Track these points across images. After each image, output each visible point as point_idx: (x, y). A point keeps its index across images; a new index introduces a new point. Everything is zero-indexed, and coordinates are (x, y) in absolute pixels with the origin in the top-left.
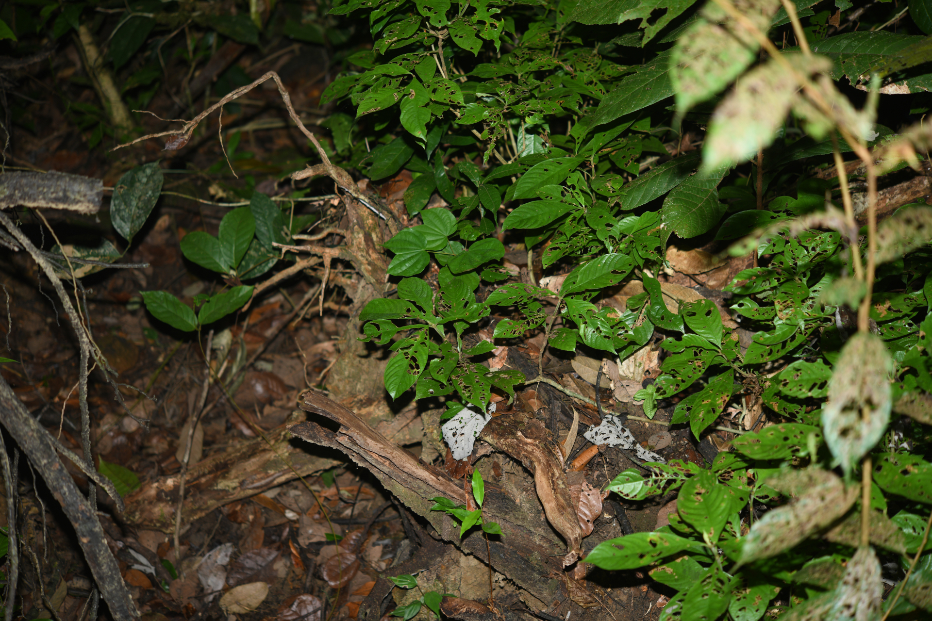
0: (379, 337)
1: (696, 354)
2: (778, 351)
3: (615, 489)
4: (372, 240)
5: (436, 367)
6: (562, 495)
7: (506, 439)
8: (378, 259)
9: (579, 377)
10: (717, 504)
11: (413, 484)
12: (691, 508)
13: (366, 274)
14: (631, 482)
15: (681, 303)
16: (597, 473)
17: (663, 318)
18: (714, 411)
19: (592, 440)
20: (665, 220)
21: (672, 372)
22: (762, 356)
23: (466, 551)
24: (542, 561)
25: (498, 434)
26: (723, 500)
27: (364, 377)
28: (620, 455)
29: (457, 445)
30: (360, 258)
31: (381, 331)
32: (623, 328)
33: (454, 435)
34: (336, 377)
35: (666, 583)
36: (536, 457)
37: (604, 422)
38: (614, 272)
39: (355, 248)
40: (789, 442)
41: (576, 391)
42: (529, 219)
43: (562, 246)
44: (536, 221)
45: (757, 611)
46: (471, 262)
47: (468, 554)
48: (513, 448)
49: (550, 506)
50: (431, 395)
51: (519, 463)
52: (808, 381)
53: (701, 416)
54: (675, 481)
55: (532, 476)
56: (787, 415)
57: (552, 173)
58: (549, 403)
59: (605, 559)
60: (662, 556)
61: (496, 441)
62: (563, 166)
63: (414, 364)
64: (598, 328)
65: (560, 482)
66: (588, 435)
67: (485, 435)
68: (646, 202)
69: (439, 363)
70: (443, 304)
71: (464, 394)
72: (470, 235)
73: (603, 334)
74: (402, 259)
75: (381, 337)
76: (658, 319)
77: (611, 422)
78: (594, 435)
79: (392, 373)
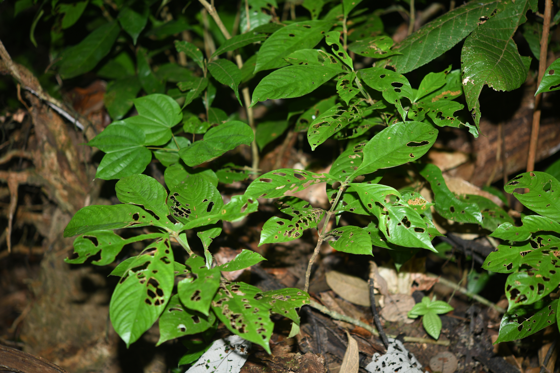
0: (98, 256)
4: (66, 160)
5: (188, 290)
8: (75, 182)
9: (336, 296)
13: (62, 201)
17: (452, 209)
20: (469, 75)
21: (527, 270)
27: (65, 322)
30: (54, 182)
31: (99, 247)
34: (32, 326)
37: (391, 348)
38: (411, 144)
39: (46, 170)
41: (339, 312)
42: (286, 87)
44: (296, 89)
46: (210, 152)
50: (182, 334)
57: (300, 38)
62: (313, 29)
63: (154, 290)
64: (405, 220)
66: (371, 367)
68: (428, 61)
69: (191, 284)
70: (179, 208)
71: (234, 327)
72: (197, 128)
73: (413, 226)
74: (115, 158)
75: (102, 255)
76: (447, 211)
77: (396, 347)
78: (380, 366)
79: (122, 306)
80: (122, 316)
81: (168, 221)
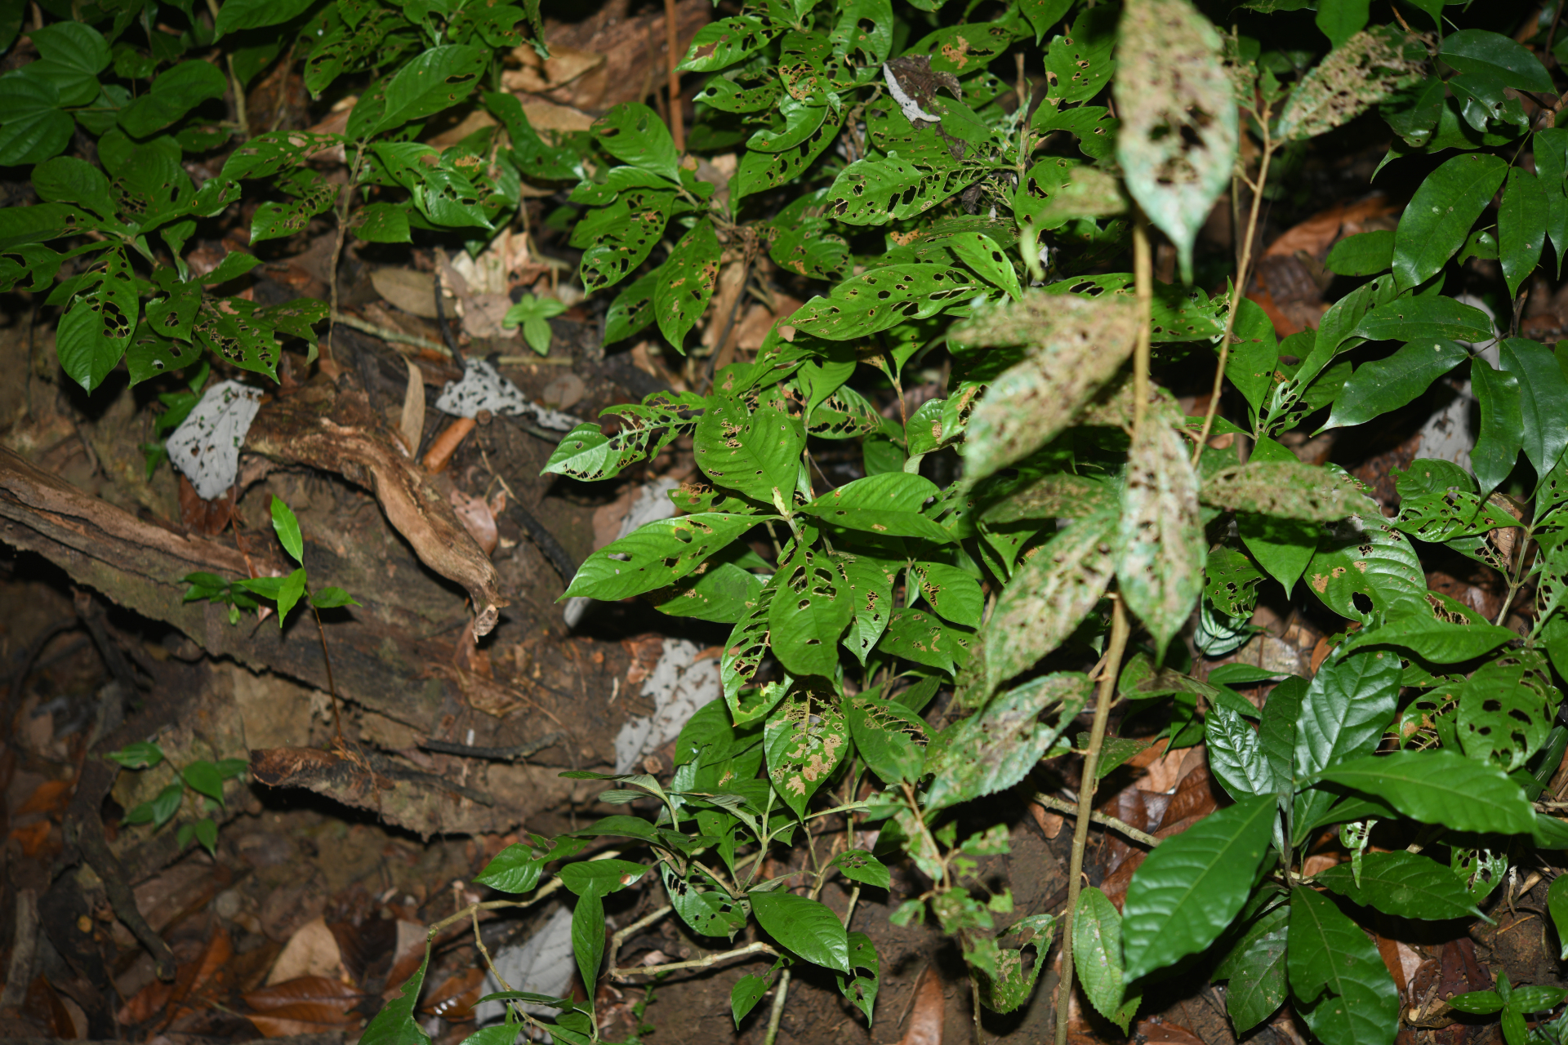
0: (28, 281)
1: (632, 205)
2: (797, 161)
3: (556, 468)
5: (160, 314)
6: (439, 513)
7: (301, 437)
9: (391, 307)
10: (772, 443)
11: (139, 560)
12: (725, 464)
14: (585, 449)
16: (471, 470)
17: (539, 161)
18: (698, 296)
19: (455, 411)
21: (609, 241)
22: (771, 176)
23: (257, 667)
25: (281, 432)
26: (780, 437)
28: (509, 427)
29: (205, 471)
31: (28, 267)
32: (482, 186)
33: (195, 451)
35: (692, 615)
36: (368, 457)
37: (469, 373)
38: (452, 80)
40: (891, 299)
42: (264, 8)
43: (337, 50)
44: (280, 9)
46: (163, 112)
47: (262, 673)
48: (319, 450)
49: (422, 540)
50: (159, 372)
51: (338, 477)
52: (880, 193)
53: (675, 308)
54: (666, 430)
55: (373, 493)
58: (354, 361)
59: (602, 584)
60: (709, 553)
61: (279, 446)
63: (114, 318)
64: (448, 189)
65: (428, 491)
66: (444, 403)
67: (255, 441)
69: (163, 305)
70: (129, 200)
71: (227, 355)
72: (138, 68)
73: (460, 197)
74: (16, 132)
75: (34, 278)
76: (531, 164)
77: (480, 371)
78: (457, 400)
79: (73, 343)
80: (75, 356)
81: (117, 223)
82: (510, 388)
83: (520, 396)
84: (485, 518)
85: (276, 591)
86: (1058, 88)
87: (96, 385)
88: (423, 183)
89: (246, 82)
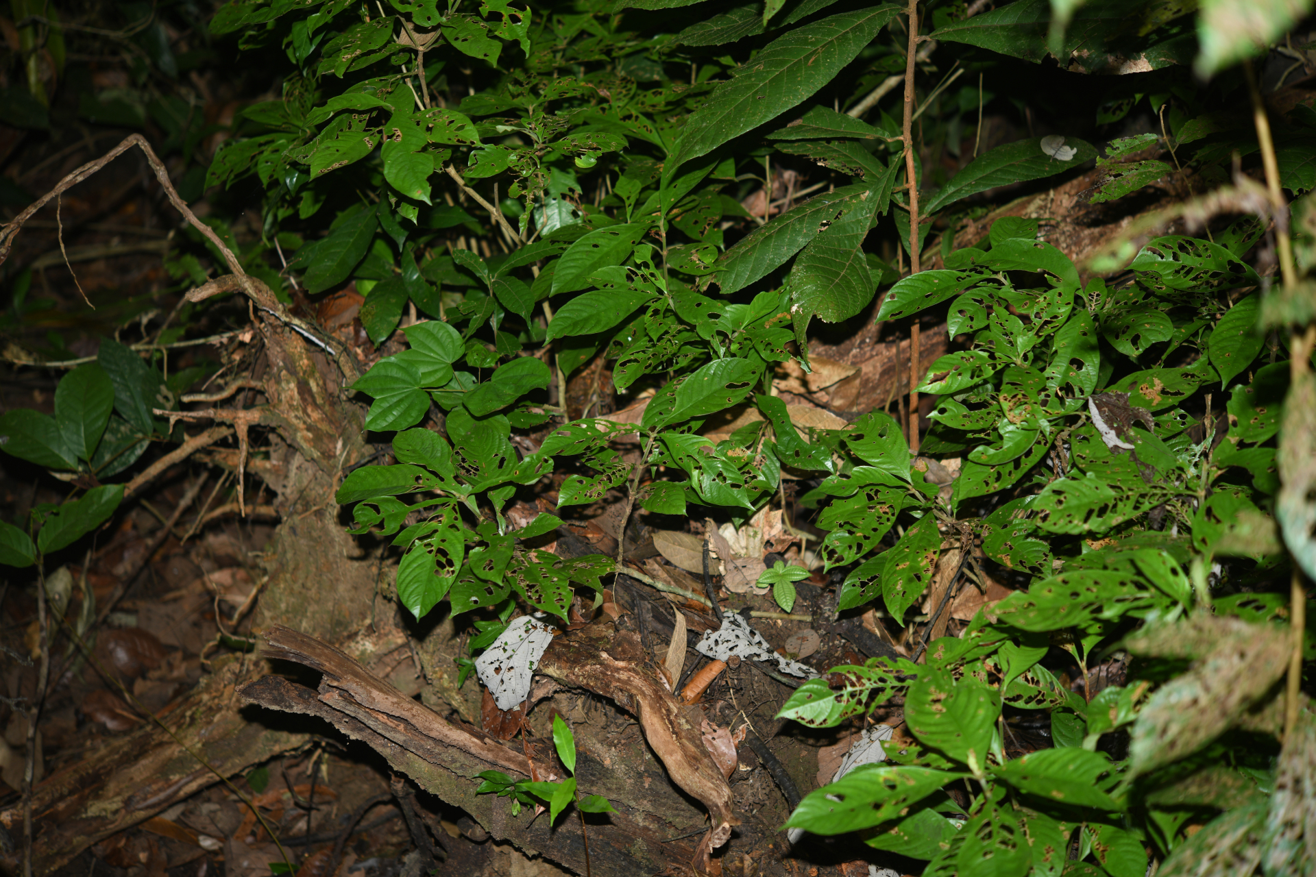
0: (381, 526)
1: (870, 498)
2: (1010, 473)
3: (789, 714)
4: (310, 391)
5: (480, 560)
6: (689, 740)
7: (583, 666)
8: (322, 420)
9: (668, 563)
10: (971, 711)
11: (444, 756)
12: (930, 725)
13: (305, 445)
14: (814, 700)
15: (811, 431)
16: (720, 704)
17: (797, 454)
18: (919, 578)
19: (710, 654)
20: (797, 301)
21: (848, 527)
22: (987, 484)
23: (531, 853)
24: (649, 851)
25: (568, 661)
26: (979, 705)
27: (312, 608)
28: (754, 671)
29: (504, 687)
30: (295, 421)
31: (382, 515)
32: (749, 472)
33: (498, 670)
34: (267, 614)
35: (893, 850)
36: (636, 687)
37: (725, 623)
38: (731, 386)
39: (284, 407)
40: (1081, 599)
41: (669, 583)
42: (586, 320)
43: (640, 356)
44: (598, 322)
45: (1051, 869)
46: (499, 396)
47: (534, 857)
48: (597, 679)
49: (674, 761)
50: (475, 607)
51: (611, 702)
52: (1078, 507)
53: (899, 587)
54: (882, 690)
55: (637, 719)
56: (1027, 571)
57: (606, 249)
58: (632, 606)
59: (818, 819)
60: (910, 802)
61: (565, 672)
62: (621, 237)
63: (444, 560)
64: (720, 475)
65: (683, 721)
66: (702, 647)
67: (546, 666)
68: (758, 278)
69: (483, 553)
70: (466, 465)
71: (530, 597)
72: (484, 360)
73: (729, 482)
74: (385, 405)
75: (386, 524)
76: (790, 456)
77: (734, 622)
78: (713, 645)
79: (409, 578)
80: (410, 589)
81: (454, 483)
82: (758, 638)
83: (765, 645)
84: (728, 746)
85: (550, 794)
86: (1238, 429)
87: (424, 614)
88: (700, 468)
89: (567, 374)
